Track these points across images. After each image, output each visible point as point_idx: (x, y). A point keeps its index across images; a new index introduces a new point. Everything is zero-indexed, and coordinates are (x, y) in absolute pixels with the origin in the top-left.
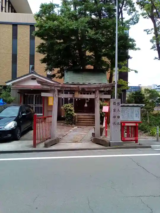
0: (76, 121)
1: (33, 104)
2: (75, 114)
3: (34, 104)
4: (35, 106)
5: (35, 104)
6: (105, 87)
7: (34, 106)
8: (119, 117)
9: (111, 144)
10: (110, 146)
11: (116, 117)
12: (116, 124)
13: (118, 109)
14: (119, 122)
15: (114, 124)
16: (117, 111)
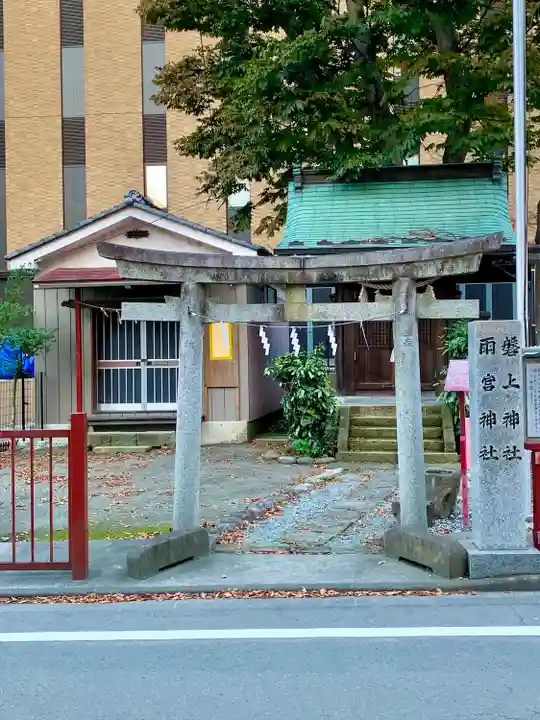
0: (343, 436)
1: (138, 356)
2: (341, 401)
3: (144, 355)
4: (149, 364)
5: (149, 355)
6: (446, 260)
7: (144, 368)
8: (513, 419)
9: (471, 565)
10: (466, 574)
11: (500, 421)
12: (497, 458)
13: (510, 375)
14: (515, 447)
15: (489, 455)
16: (505, 387)
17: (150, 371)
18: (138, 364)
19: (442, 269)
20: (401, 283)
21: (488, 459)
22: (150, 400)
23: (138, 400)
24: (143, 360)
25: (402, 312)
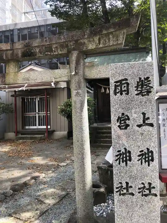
3: (37, 111)
4: (39, 114)
8: (148, 156)
11: (135, 159)
12: (133, 194)
13: (144, 114)
14: (150, 184)
15: (125, 191)
16: (139, 126)
17: (39, 116)
18: (36, 114)
19: (99, 43)
20: (72, 54)
21: (124, 194)
22: (39, 125)
23: (36, 125)
24: (37, 113)
25: (73, 73)
